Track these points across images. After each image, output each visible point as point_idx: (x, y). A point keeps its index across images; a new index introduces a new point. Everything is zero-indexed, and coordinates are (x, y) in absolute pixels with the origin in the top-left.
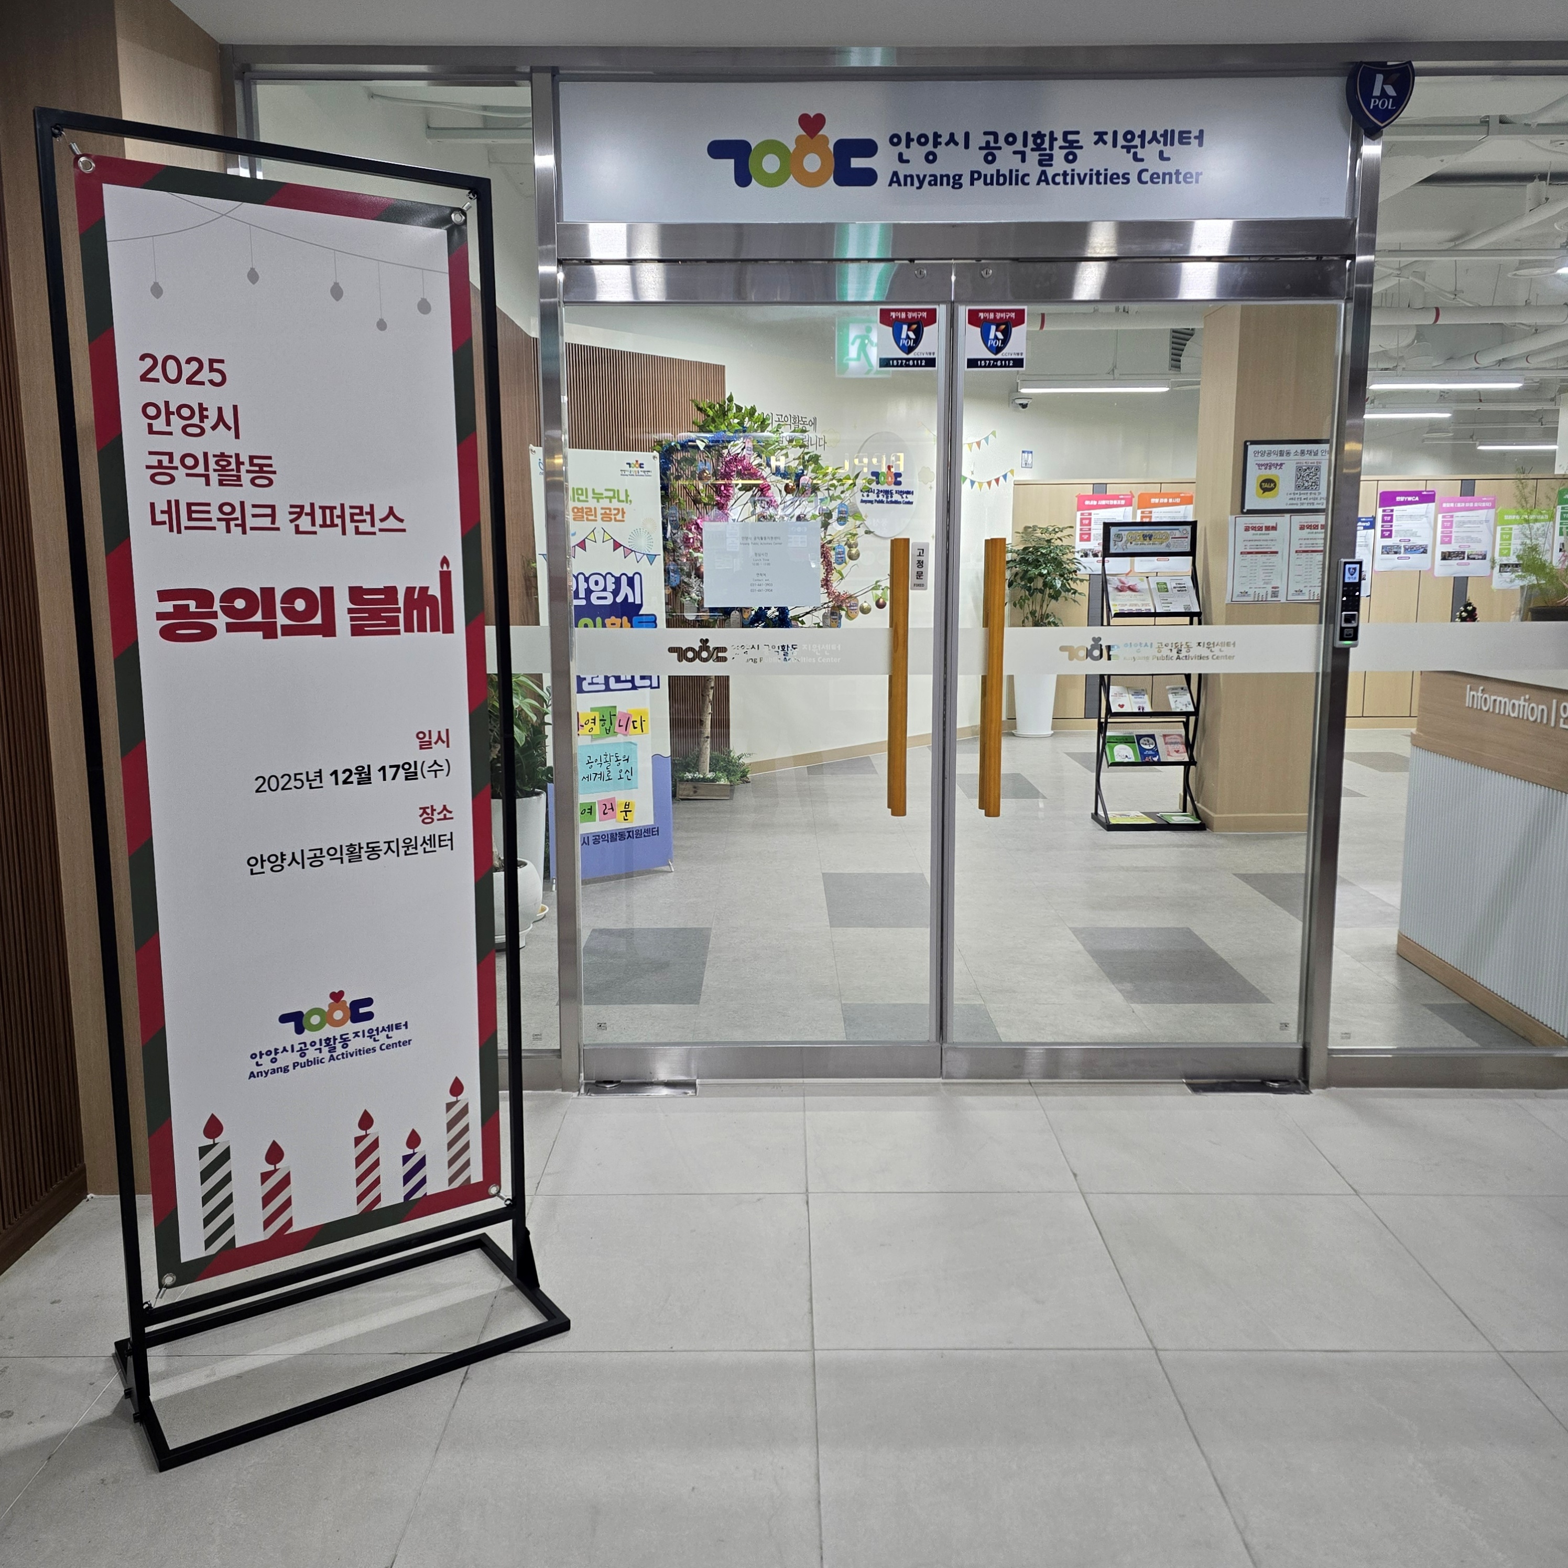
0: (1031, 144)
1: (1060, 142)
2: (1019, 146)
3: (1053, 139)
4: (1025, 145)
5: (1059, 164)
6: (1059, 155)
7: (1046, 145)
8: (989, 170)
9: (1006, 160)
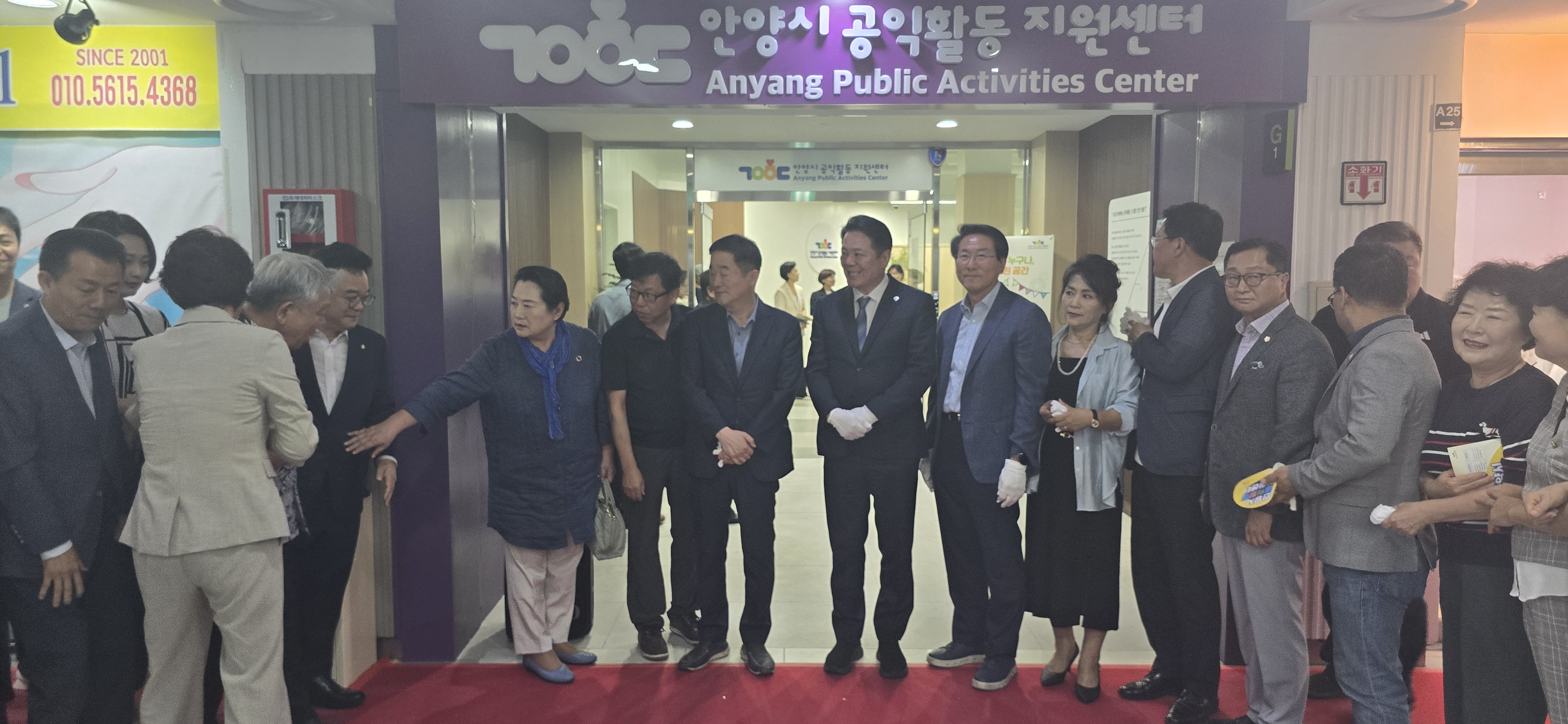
0: (836, 168)
1: (844, 168)
2: (832, 169)
3: (843, 167)
4: (834, 168)
5: (845, 174)
6: (844, 171)
7: (841, 168)
8: (823, 175)
9: (829, 173)
